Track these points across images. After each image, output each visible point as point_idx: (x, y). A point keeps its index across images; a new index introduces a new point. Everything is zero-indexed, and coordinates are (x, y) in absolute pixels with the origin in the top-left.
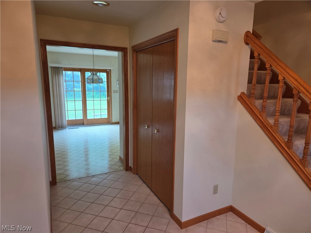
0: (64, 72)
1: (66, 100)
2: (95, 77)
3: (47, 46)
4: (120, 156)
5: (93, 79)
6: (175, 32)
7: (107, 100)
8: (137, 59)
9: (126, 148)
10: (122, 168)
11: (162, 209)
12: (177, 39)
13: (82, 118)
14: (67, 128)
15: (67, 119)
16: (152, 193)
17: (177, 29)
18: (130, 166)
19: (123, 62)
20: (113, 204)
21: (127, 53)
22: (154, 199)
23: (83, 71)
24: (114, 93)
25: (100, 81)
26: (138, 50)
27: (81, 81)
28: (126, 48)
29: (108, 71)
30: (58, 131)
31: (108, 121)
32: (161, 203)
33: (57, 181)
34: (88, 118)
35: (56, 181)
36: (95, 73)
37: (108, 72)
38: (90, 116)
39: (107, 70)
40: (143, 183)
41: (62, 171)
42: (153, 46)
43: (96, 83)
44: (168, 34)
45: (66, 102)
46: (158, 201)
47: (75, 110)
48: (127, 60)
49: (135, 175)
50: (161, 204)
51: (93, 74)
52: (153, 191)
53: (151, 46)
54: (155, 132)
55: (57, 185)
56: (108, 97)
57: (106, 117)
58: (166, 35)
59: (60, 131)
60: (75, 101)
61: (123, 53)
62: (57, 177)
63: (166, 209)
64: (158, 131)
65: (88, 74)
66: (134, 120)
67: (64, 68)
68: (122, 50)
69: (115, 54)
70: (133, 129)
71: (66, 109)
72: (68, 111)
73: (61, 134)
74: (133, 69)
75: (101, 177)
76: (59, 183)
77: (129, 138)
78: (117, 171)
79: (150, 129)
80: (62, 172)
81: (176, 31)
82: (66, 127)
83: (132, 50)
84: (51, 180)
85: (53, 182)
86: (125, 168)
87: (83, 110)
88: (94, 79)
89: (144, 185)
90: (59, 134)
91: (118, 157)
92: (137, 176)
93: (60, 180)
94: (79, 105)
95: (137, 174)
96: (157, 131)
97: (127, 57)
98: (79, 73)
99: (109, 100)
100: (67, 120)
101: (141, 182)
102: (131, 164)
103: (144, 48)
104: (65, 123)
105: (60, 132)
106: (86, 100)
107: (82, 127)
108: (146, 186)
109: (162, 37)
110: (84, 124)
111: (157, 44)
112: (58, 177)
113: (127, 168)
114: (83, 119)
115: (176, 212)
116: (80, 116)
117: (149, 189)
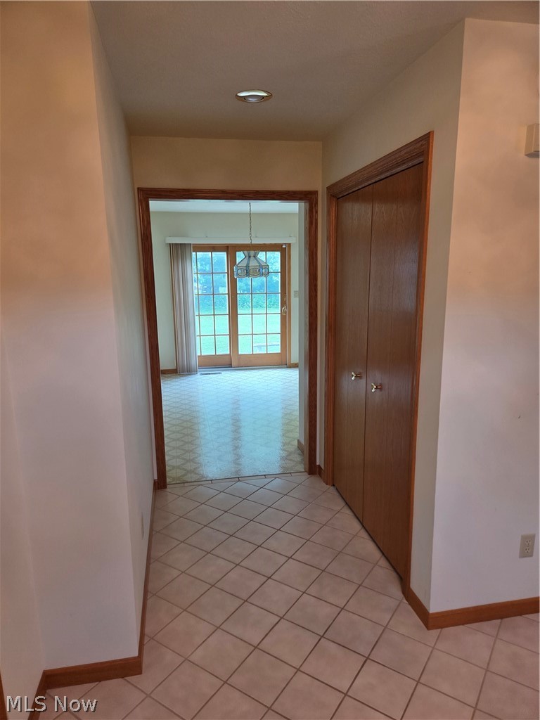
0: (194, 254)
1: (197, 313)
2: (253, 263)
3: (150, 202)
4: (298, 440)
5: (248, 266)
6: (423, 142)
7: (281, 313)
8: (337, 217)
9: (310, 422)
10: (301, 468)
11: (383, 572)
12: (428, 160)
13: (228, 353)
14: (199, 373)
15: (199, 354)
16: (363, 534)
17: (429, 133)
18: (319, 465)
19: (307, 226)
20: (272, 543)
21: (317, 203)
22: (368, 548)
23: (230, 250)
24: (295, 296)
25: (263, 270)
26: (340, 194)
27: (228, 273)
28: (316, 193)
29: (284, 246)
30: (182, 378)
31: (280, 362)
32: (383, 558)
33: (168, 480)
34: (241, 352)
35: (165, 480)
36: (252, 253)
37: (284, 250)
38: (244, 348)
39: (281, 245)
40: (346, 507)
41: (179, 462)
42: (373, 181)
43: (254, 276)
44: (408, 150)
45: (197, 318)
46: (377, 554)
47: (215, 335)
48: (317, 220)
49: (328, 486)
50: (383, 562)
51: (250, 257)
52: (367, 528)
53: (370, 182)
54: (373, 390)
55: (168, 490)
56: (282, 306)
57: (277, 350)
58: (403, 153)
59: (185, 378)
60: (214, 315)
61: (307, 204)
62: (168, 474)
63: (394, 574)
64: (380, 388)
65: (240, 256)
66: (328, 361)
67: (193, 244)
68: (306, 197)
69: (294, 207)
70: (325, 381)
71: (197, 333)
72: (200, 336)
73: (185, 385)
74: (328, 239)
75: (253, 482)
76: (171, 486)
77: (316, 401)
78: (290, 473)
79: (363, 382)
80: (180, 464)
81: (427, 138)
82: (196, 371)
83: (328, 195)
84: (156, 478)
85: (160, 484)
86: (307, 470)
87: (230, 335)
88: (250, 268)
89: (348, 512)
90: (182, 385)
91: (296, 443)
92: (332, 488)
93: (174, 479)
94: (223, 323)
95: (334, 485)
96: (377, 388)
97: (317, 212)
98: (224, 255)
99: (285, 313)
100: (199, 356)
101: (343, 504)
102: (320, 460)
103: (354, 189)
104: (195, 362)
105: (185, 381)
106: (237, 314)
107: (227, 372)
108: (351, 513)
109: (393, 157)
110: (231, 365)
111: (383, 177)
112: (171, 474)
113: (313, 469)
114: (230, 354)
115: (415, 585)
116: (224, 349)
117: (358, 522)
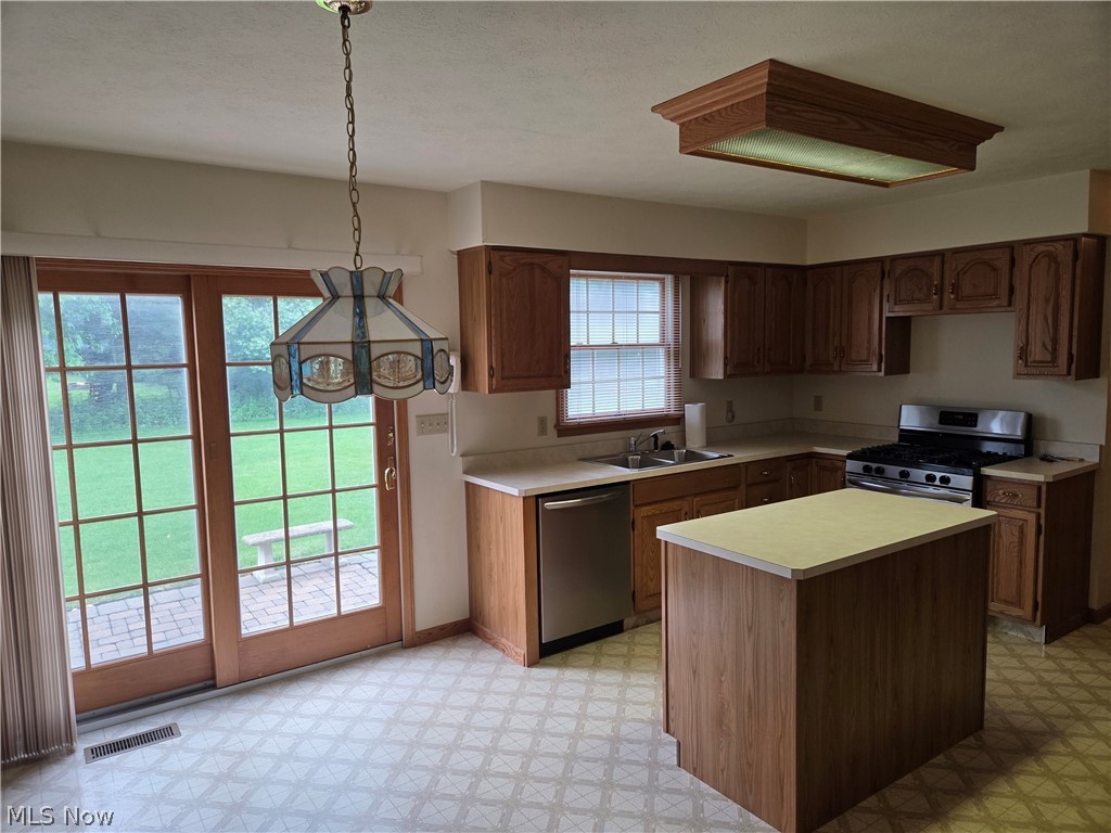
7: (380, 485)
13: (200, 635)
14: (81, 747)
23: (200, 287)
24: (421, 432)
25: (431, 360)
27: (191, 365)
31: (385, 634)
34: (250, 627)
56: (383, 465)
57: (373, 598)
71: (69, 588)
72: (82, 597)
82: (70, 739)
87: (206, 575)
98: (169, 309)
99: (393, 483)
100: (76, 675)
106: (231, 503)
110: (213, 677)
114: (208, 644)
